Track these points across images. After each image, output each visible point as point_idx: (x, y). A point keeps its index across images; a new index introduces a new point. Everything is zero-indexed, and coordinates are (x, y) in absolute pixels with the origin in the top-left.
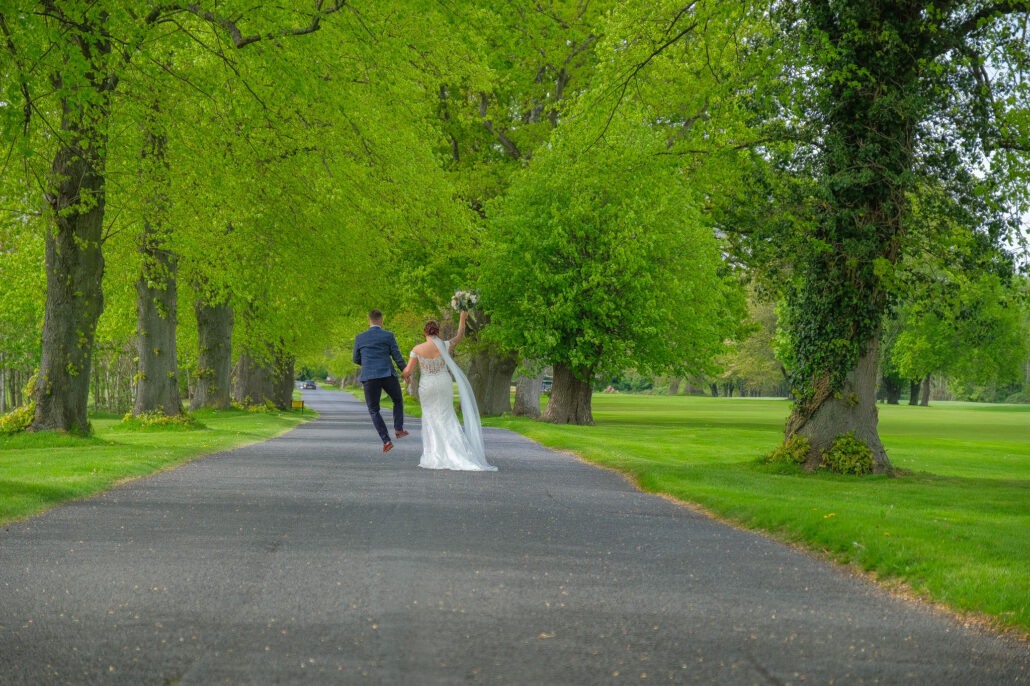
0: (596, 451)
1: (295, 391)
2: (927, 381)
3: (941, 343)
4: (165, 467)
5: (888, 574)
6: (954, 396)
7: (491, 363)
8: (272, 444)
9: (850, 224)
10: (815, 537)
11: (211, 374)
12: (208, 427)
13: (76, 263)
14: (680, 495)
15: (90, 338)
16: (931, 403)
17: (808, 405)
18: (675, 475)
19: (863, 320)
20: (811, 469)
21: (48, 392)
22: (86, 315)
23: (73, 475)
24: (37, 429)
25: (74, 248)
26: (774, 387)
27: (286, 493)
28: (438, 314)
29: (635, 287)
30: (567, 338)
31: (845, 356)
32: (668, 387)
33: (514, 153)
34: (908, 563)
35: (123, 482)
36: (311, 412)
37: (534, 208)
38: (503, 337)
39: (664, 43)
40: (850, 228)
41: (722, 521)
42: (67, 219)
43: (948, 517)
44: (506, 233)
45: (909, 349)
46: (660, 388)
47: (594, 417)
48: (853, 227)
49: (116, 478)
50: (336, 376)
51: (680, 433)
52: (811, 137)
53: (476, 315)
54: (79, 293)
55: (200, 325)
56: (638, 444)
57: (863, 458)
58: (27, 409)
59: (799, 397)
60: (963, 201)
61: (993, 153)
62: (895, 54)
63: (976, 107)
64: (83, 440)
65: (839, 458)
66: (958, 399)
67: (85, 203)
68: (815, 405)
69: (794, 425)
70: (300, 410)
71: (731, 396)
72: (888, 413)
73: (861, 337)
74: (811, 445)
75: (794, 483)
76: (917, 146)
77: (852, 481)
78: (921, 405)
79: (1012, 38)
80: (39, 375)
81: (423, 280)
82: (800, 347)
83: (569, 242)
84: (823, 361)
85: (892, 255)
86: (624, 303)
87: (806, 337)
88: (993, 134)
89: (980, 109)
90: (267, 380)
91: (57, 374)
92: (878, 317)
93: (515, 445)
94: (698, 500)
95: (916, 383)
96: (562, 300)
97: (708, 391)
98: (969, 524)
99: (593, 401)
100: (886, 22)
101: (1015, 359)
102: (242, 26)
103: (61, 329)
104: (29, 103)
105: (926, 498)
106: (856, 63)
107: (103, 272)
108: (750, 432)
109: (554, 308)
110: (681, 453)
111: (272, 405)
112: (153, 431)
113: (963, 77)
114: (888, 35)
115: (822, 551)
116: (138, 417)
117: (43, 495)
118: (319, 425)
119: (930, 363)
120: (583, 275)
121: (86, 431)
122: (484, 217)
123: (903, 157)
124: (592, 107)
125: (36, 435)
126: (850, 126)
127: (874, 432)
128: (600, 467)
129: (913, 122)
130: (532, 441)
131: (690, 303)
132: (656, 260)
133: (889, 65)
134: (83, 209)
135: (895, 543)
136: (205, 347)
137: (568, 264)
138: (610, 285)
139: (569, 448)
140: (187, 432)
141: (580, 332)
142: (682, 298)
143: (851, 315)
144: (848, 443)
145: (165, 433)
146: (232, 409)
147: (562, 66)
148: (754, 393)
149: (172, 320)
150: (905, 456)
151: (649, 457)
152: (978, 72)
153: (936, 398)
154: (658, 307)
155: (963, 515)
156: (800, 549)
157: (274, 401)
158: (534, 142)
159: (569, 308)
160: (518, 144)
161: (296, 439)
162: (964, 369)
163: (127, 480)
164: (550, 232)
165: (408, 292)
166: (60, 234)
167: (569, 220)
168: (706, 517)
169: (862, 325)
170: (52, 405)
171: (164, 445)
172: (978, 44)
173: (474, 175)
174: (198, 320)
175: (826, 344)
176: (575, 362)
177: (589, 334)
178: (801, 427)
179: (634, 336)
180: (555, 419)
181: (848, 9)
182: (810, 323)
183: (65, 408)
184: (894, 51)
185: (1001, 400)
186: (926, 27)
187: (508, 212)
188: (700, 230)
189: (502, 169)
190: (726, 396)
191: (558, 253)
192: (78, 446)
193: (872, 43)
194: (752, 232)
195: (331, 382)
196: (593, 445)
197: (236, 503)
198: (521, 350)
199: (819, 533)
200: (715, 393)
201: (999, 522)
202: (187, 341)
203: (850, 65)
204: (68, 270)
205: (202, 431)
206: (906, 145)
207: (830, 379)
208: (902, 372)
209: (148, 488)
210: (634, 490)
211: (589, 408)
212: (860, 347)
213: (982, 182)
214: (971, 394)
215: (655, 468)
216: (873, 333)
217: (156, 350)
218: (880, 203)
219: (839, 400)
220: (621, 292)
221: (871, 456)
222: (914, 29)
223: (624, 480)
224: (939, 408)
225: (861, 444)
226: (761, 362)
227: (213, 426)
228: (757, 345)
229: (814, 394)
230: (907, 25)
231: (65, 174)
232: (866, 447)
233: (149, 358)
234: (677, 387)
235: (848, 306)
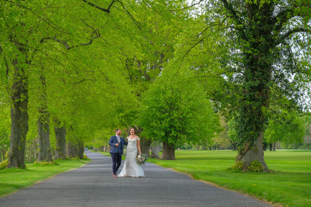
0: (178, 168)
1: (84, 153)
2: (275, 143)
3: (279, 132)
4: (49, 177)
5: (275, 202)
6: (283, 148)
7: (143, 142)
8: (79, 169)
10: (250, 191)
11: (60, 149)
13: (20, 116)
14: (207, 180)
15: (25, 139)
16: (276, 150)
17: (242, 152)
18: (204, 174)
19: (258, 125)
20: (244, 171)
21: (12, 156)
22: (23, 132)
23: (22, 181)
24: (9, 167)
25: (19, 111)
26: (228, 147)
28: (127, 128)
29: (187, 118)
30: (167, 134)
31: (253, 136)
32: (196, 148)
33: (148, 79)
34: (281, 199)
35: (37, 182)
36: (89, 159)
37: (156, 95)
38: (147, 134)
39: (194, 44)
41: (221, 188)
42: (17, 103)
43: (288, 184)
44: (147, 103)
45: (270, 134)
46: (194, 148)
47: (175, 158)
48: (254, 97)
49: (35, 181)
50: (96, 148)
51: (202, 162)
52: (240, 70)
53: (138, 128)
54: (21, 125)
55: (56, 134)
56: (190, 165)
57: (260, 167)
59: (240, 149)
60: (287, 88)
61: (294, 74)
62: (264, 45)
64: (23, 170)
65: (253, 168)
66: (284, 149)
67: (23, 98)
68: (245, 152)
69: (239, 158)
70: (86, 159)
72: (267, 153)
73: (258, 130)
74: (244, 164)
75: (240, 175)
76: (272, 72)
77: (257, 174)
78: (273, 151)
79: (299, 39)
80: (9, 152)
81: (122, 117)
82: (239, 134)
83: (166, 105)
84: (247, 138)
85: (266, 105)
86: (184, 123)
87: (241, 131)
88: (294, 68)
89: (290, 61)
90: (76, 150)
91: (15, 150)
92: (262, 124)
93: (153, 167)
94: (212, 182)
95: (271, 144)
96: (165, 122)
97: (208, 149)
98: (294, 186)
99: (175, 153)
100: (261, 36)
101: (301, 136)
102: (68, 43)
103: (16, 136)
104: (8, 68)
105: (280, 179)
106: (253, 48)
107: (28, 119)
108: (225, 161)
109: (162, 125)
110: (203, 168)
111: (78, 157)
112: (43, 166)
113: (285, 51)
114: (262, 39)
115: (253, 196)
116: (39, 162)
117: (15, 187)
118: (93, 163)
119: (275, 138)
120: (171, 115)
121: (24, 167)
123: (268, 76)
124: (174, 64)
125: (9, 169)
126: (252, 67)
127: (263, 159)
128: (180, 173)
129: (270, 65)
130: (158, 166)
131: (204, 122)
132: (193, 109)
133: (263, 49)
134: (22, 100)
135: (276, 192)
136: (58, 140)
137: (166, 111)
138: (179, 118)
139: (170, 167)
140: (54, 166)
141: (170, 132)
142: (201, 121)
143: (254, 124)
144: (255, 163)
145: (47, 167)
146: (67, 159)
147: (162, 52)
148: (222, 149)
149: (48, 133)
150: (271, 166)
151: (194, 169)
152: (289, 49)
153: (277, 149)
154: (194, 124)
155: (293, 184)
156: (247, 195)
158: (154, 75)
159: (167, 125)
160: (150, 76)
161: (87, 167)
162: (286, 140)
163: (39, 181)
164: (161, 102)
166: (15, 108)
167: (165, 98)
168: (216, 187)
169: (258, 127)
170: (14, 160)
171: (48, 171)
172: (289, 41)
173: (137, 86)
174: (55, 132)
175: (247, 133)
176: (170, 142)
177: (173, 133)
178: (241, 158)
179: (187, 133)
180: (164, 159)
181: (250, 32)
182: (242, 127)
183: (18, 160)
184: (264, 44)
185: (297, 148)
186: (274, 37)
187: (148, 96)
188: (206, 100)
189: (145, 83)
190: (214, 150)
191: (163, 108)
192: (22, 172)
193: (257, 42)
194: (221, 100)
195: (94, 150)
196: (177, 166)
197: (73, 187)
198: (152, 138)
199: (252, 190)
200: (210, 149)
201: (303, 185)
202: (53, 138)
203: (251, 48)
204: (18, 118)
205: (58, 166)
206: (269, 72)
207: (249, 144)
208: (268, 141)
209: (46, 184)
210: (192, 179)
211: (174, 155)
212: (258, 134)
213: (292, 83)
214: (288, 147)
215: (198, 172)
216: (261, 129)
217: (44, 142)
218: (262, 90)
219: (252, 149)
220: (183, 120)
221: (262, 167)
222: (270, 37)
223: (189, 176)
224: (278, 152)
225: (259, 163)
226: (225, 139)
227: (62, 164)
228: (223, 134)
229: (244, 148)
230: (268, 36)
231: (16, 89)
232: (261, 164)
233: (41, 144)
234: (199, 148)
235: (254, 121)
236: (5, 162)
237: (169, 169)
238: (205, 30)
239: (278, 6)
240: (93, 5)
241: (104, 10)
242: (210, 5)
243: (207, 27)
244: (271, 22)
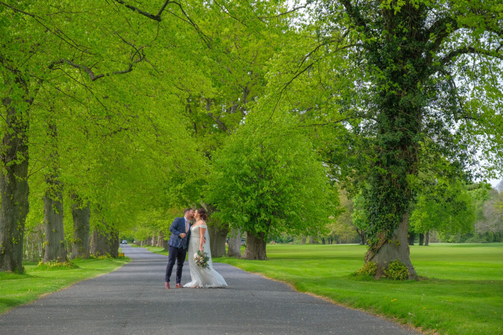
0: (272, 273)
1: (119, 248)
2: (427, 234)
3: (434, 215)
4: (62, 287)
5: (428, 328)
6: (440, 240)
7: (215, 232)
8: (112, 275)
9: (392, 158)
10: (388, 311)
11: (80, 241)
13: (15, 189)
14: (317, 293)
15: (23, 225)
16: (429, 244)
17: (375, 247)
18: (313, 283)
19: (401, 204)
20: (378, 278)
21: (3, 253)
22: (21, 214)
23: (18, 293)
25: (14, 181)
26: (353, 239)
27: (124, 298)
29: (286, 192)
30: (253, 218)
31: (393, 222)
32: (301, 241)
33: (224, 128)
34: (436, 323)
35: (43, 295)
36: (127, 259)
37: (235, 154)
38: (222, 218)
39: (298, 73)
41: (339, 305)
42: (10, 167)
43: (448, 299)
44: (222, 167)
45: (419, 218)
46: (297, 241)
47: (267, 256)
48: (394, 159)
49: (40, 294)
50: (139, 240)
51: (310, 263)
52: (371, 115)
53: (207, 208)
54: (17, 203)
55: (74, 217)
56: (290, 268)
57: (403, 272)
59: (370, 243)
60: (447, 144)
61: (459, 121)
63: (450, 99)
64: (21, 276)
65: (392, 272)
66: (442, 242)
67: (19, 159)
68: (379, 246)
69: (369, 257)
70: (122, 258)
71: (332, 244)
72: (415, 249)
73: (400, 212)
74: (377, 266)
75: (371, 285)
76: (423, 118)
77: (398, 283)
78: (425, 245)
79: (466, 65)
81: (181, 191)
82: (370, 218)
83: (252, 171)
84: (382, 225)
85: (414, 172)
86: (280, 200)
87: (373, 213)
88: (459, 112)
89: (452, 100)
90: (106, 243)
91: (7, 243)
92: (407, 202)
93: (231, 271)
94: (326, 295)
95: (423, 235)
96: (250, 199)
97: (320, 242)
98: (459, 303)
99: (267, 248)
100: (407, 60)
101: (470, 221)
102: (94, 70)
103: (9, 221)
105: (436, 291)
106: (392, 80)
107: (29, 193)
108: (346, 261)
109: (247, 203)
110: (312, 272)
111: (110, 255)
112: (53, 270)
113: (444, 85)
114: (408, 65)
115: (392, 318)
116: (46, 263)
117: (6, 303)
118: (134, 264)
119: (429, 224)
120: (260, 187)
121: (22, 271)
122: (210, 160)
123: (417, 124)
124: (265, 104)
126: (391, 110)
127: (408, 259)
128: (275, 280)
129: (420, 107)
130: (239, 269)
131: (313, 199)
132: (295, 178)
133: (408, 81)
134: (18, 162)
135: (429, 313)
136: (76, 228)
137: (252, 181)
138: (273, 192)
139: (258, 272)
140: (70, 270)
141: (259, 215)
142: (308, 197)
143: (395, 202)
144: (396, 265)
145: (59, 271)
146: (91, 258)
147: (246, 86)
148: (343, 242)
149: (61, 216)
150: (421, 270)
151: (297, 275)
152: (451, 81)
153: (431, 242)
156: (381, 317)
157: (110, 253)
158: (233, 122)
159: (253, 203)
160: (226, 124)
161: (124, 272)
162: (445, 227)
163: (45, 294)
164: (243, 166)
165: (173, 197)
167: (251, 161)
168: (332, 303)
169: (400, 206)
170: (5, 259)
171: (60, 277)
172: (450, 69)
173: (204, 139)
174: (73, 214)
175: (383, 216)
176: (257, 230)
177: (263, 216)
178: (372, 258)
179: (286, 216)
180: (249, 258)
181: (388, 53)
182: (375, 206)
183: (12, 260)
185: (463, 242)
187: (222, 158)
188: (316, 163)
189: (218, 136)
190: (329, 244)
191: (247, 176)
192: (18, 279)
193: (400, 70)
194: (340, 163)
195: (135, 243)
196: (270, 270)
197: (100, 304)
198: (230, 224)
199: (390, 309)
200: (324, 243)
201: (473, 301)
202: (68, 225)
203: (389, 82)
204: (11, 193)
205: (77, 269)
206: (417, 118)
207: (386, 233)
208: (416, 230)
209: (56, 298)
210: (294, 291)
211: (265, 252)
212: (400, 217)
213: (455, 135)
214: (448, 239)
215: (303, 280)
216: (405, 210)
217: (54, 230)
218: (407, 147)
219: (390, 243)
220: (278, 194)
221: (407, 271)
222: (419, 62)
223: (288, 286)
224: (434, 247)
225: (402, 265)
226: (347, 226)
227: (82, 266)
228: (345, 218)
229: (378, 241)
230: (416, 61)
231: (9, 145)
232: (405, 266)
233: (50, 234)
234: (305, 240)
235: (393, 197)
237: (257, 275)
238: (316, 49)
239: (433, 12)
240: (133, 9)
241: (152, 17)
242: (324, 10)
243: (318, 45)
244: (422, 37)
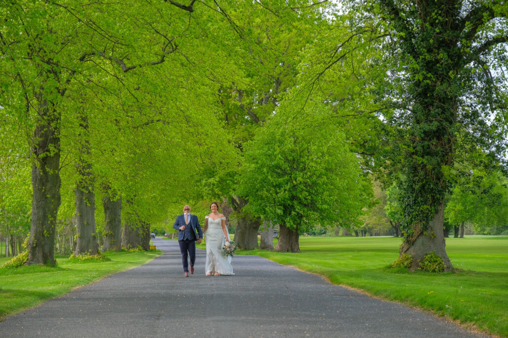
0: (305, 265)
1: (151, 241)
2: (462, 225)
3: (469, 206)
5: (466, 321)
6: (476, 232)
7: (247, 224)
8: (145, 267)
9: (428, 148)
10: (425, 303)
11: (111, 234)
12: (112, 260)
13: (47, 181)
14: (352, 285)
15: (55, 218)
16: (465, 236)
17: (410, 239)
18: (347, 275)
19: (436, 195)
20: (413, 271)
21: (34, 245)
22: (52, 206)
23: (51, 286)
24: (29, 264)
25: (45, 173)
27: (157, 291)
28: (221, 200)
29: (319, 183)
30: (287, 209)
31: (428, 214)
32: (334, 233)
33: (256, 119)
34: (475, 315)
35: (75, 288)
36: (159, 251)
37: (267, 146)
38: (254, 210)
39: (331, 63)
40: (428, 150)
41: (375, 297)
42: (43, 159)
43: (485, 292)
44: (254, 159)
45: (453, 210)
46: (330, 234)
47: (300, 249)
48: (429, 150)
49: (72, 287)
50: (170, 233)
51: (344, 255)
52: (406, 106)
53: (239, 200)
54: (48, 196)
55: (105, 210)
56: (324, 261)
57: (439, 264)
58: (24, 254)
59: (405, 235)
60: (483, 135)
61: (496, 111)
62: (446, 65)
63: (486, 89)
64: (52, 269)
65: (428, 265)
66: (477, 234)
67: (51, 151)
68: (414, 239)
69: (404, 249)
70: (154, 250)
71: (365, 236)
72: (451, 241)
73: (435, 204)
74: (413, 258)
75: (406, 277)
76: (458, 108)
77: (435, 275)
78: (460, 237)
80: (29, 238)
81: (213, 184)
82: (405, 210)
83: (285, 162)
84: (417, 217)
85: (449, 163)
86: (313, 192)
87: (408, 205)
88: (495, 102)
89: (488, 89)
90: (138, 235)
91: (39, 236)
92: (443, 193)
93: (264, 263)
94: (361, 287)
95: (457, 227)
96: (283, 191)
97: (354, 234)
98: (496, 295)
99: (299, 241)
100: (441, 49)
101: (505, 213)
102: (126, 61)
103: (40, 214)
104: (28, 102)
105: (472, 283)
106: (426, 70)
107: (60, 185)
108: (381, 253)
109: (279, 195)
110: (346, 265)
111: (141, 248)
112: (85, 263)
113: (479, 75)
114: (442, 55)
115: (429, 310)
116: (77, 256)
117: (39, 296)
118: (165, 257)
119: (464, 217)
120: (293, 178)
121: (54, 264)
122: (242, 152)
123: (452, 114)
124: (297, 94)
125: (29, 267)
126: (425, 100)
127: (444, 251)
128: (309, 273)
129: (456, 97)
130: (272, 261)
131: (346, 190)
132: (328, 170)
133: (442, 70)
134: (50, 155)
135: (467, 305)
136: (108, 220)
137: (285, 173)
138: (306, 183)
139: (291, 264)
140: (102, 263)
141: (293, 207)
142: (342, 188)
143: (430, 193)
144: (431, 257)
145: (91, 263)
146: (123, 251)
147: (278, 76)
148: (377, 234)
149: (93, 208)
150: (457, 262)
151: (331, 267)
152: (486, 71)
153: (466, 234)
156: (418, 309)
157: (142, 246)
158: (265, 113)
159: (287, 195)
160: (258, 115)
161: (156, 264)
162: (480, 219)
163: (77, 287)
164: (276, 157)
165: (205, 190)
167: (284, 152)
168: (367, 295)
169: (436, 198)
170: (37, 252)
171: (92, 270)
172: (486, 58)
173: (236, 131)
174: (104, 206)
175: (418, 208)
177: (298, 208)
178: (407, 250)
179: (318, 209)
180: (282, 250)
181: (422, 43)
182: (410, 198)
183: (43, 253)
184: (446, 63)
185: (499, 234)
187: (254, 148)
188: (349, 154)
189: (250, 127)
190: (363, 236)
191: (280, 168)
192: (50, 271)
193: (433, 60)
194: (374, 154)
195: (166, 236)
196: (303, 262)
197: (134, 297)
198: (262, 217)
199: (427, 301)
200: (357, 235)
202: (100, 217)
203: (423, 72)
204: (43, 185)
205: (109, 262)
206: (453, 108)
207: (421, 225)
208: (450, 221)
209: (89, 291)
210: (328, 284)
211: (298, 244)
212: (435, 209)
213: (490, 127)
214: (484, 231)
215: (337, 271)
216: (441, 202)
217: (85, 223)
218: (442, 137)
219: (426, 235)
220: (311, 186)
221: (443, 263)
222: (454, 52)
223: (323, 279)
224: (469, 239)
225: (438, 257)
226: (380, 218)
227: (114, 259)
228: (378, 210)
229: (413, 233)
230: (451, 50)
231: (41, 137)
232: (441, 259)
233: (82, 226)
234: (338, 233)
235: (428, 188)
236: (23, 255)
237: (290, 267)
238: (349, 40)
239: (469, 1)
241: (184, 7)
243: (351, 34)
244: (457, 26)
